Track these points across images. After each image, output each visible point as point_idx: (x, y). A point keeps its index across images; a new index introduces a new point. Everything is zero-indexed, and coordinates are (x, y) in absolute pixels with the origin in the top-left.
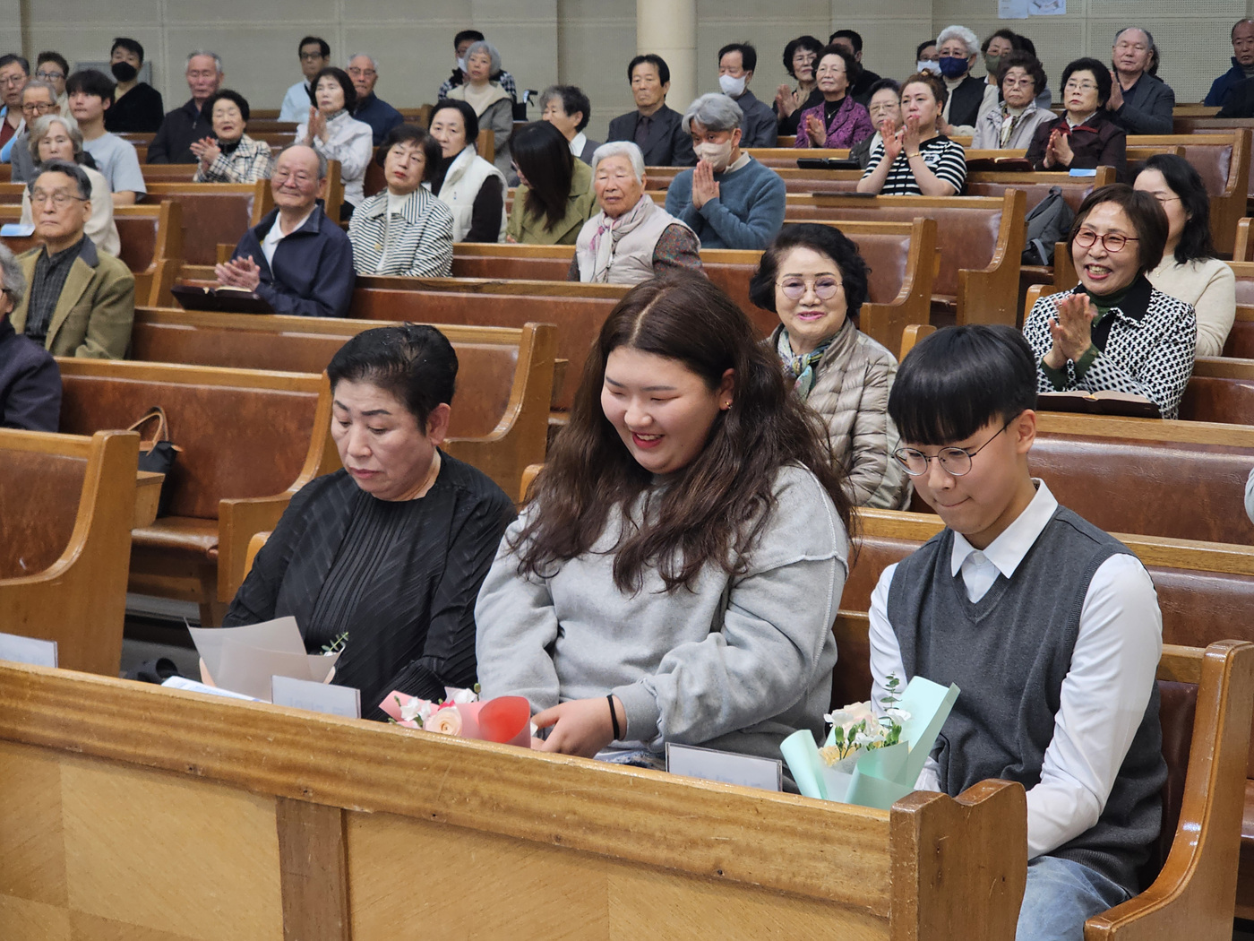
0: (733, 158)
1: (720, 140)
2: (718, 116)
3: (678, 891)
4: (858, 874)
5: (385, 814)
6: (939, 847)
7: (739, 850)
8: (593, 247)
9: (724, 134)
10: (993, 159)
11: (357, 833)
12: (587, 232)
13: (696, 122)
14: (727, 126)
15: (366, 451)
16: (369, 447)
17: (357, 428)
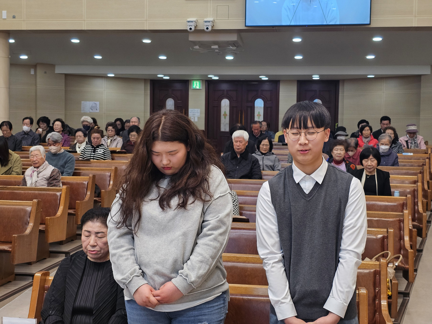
0: (60, 150)
2: (57, 139)
9: (58, 144)
12: (28, 172)
13: (50, 140)
14: (59, 141)
15: (96, 244)
16: (96, 243)
17: (93, 237)
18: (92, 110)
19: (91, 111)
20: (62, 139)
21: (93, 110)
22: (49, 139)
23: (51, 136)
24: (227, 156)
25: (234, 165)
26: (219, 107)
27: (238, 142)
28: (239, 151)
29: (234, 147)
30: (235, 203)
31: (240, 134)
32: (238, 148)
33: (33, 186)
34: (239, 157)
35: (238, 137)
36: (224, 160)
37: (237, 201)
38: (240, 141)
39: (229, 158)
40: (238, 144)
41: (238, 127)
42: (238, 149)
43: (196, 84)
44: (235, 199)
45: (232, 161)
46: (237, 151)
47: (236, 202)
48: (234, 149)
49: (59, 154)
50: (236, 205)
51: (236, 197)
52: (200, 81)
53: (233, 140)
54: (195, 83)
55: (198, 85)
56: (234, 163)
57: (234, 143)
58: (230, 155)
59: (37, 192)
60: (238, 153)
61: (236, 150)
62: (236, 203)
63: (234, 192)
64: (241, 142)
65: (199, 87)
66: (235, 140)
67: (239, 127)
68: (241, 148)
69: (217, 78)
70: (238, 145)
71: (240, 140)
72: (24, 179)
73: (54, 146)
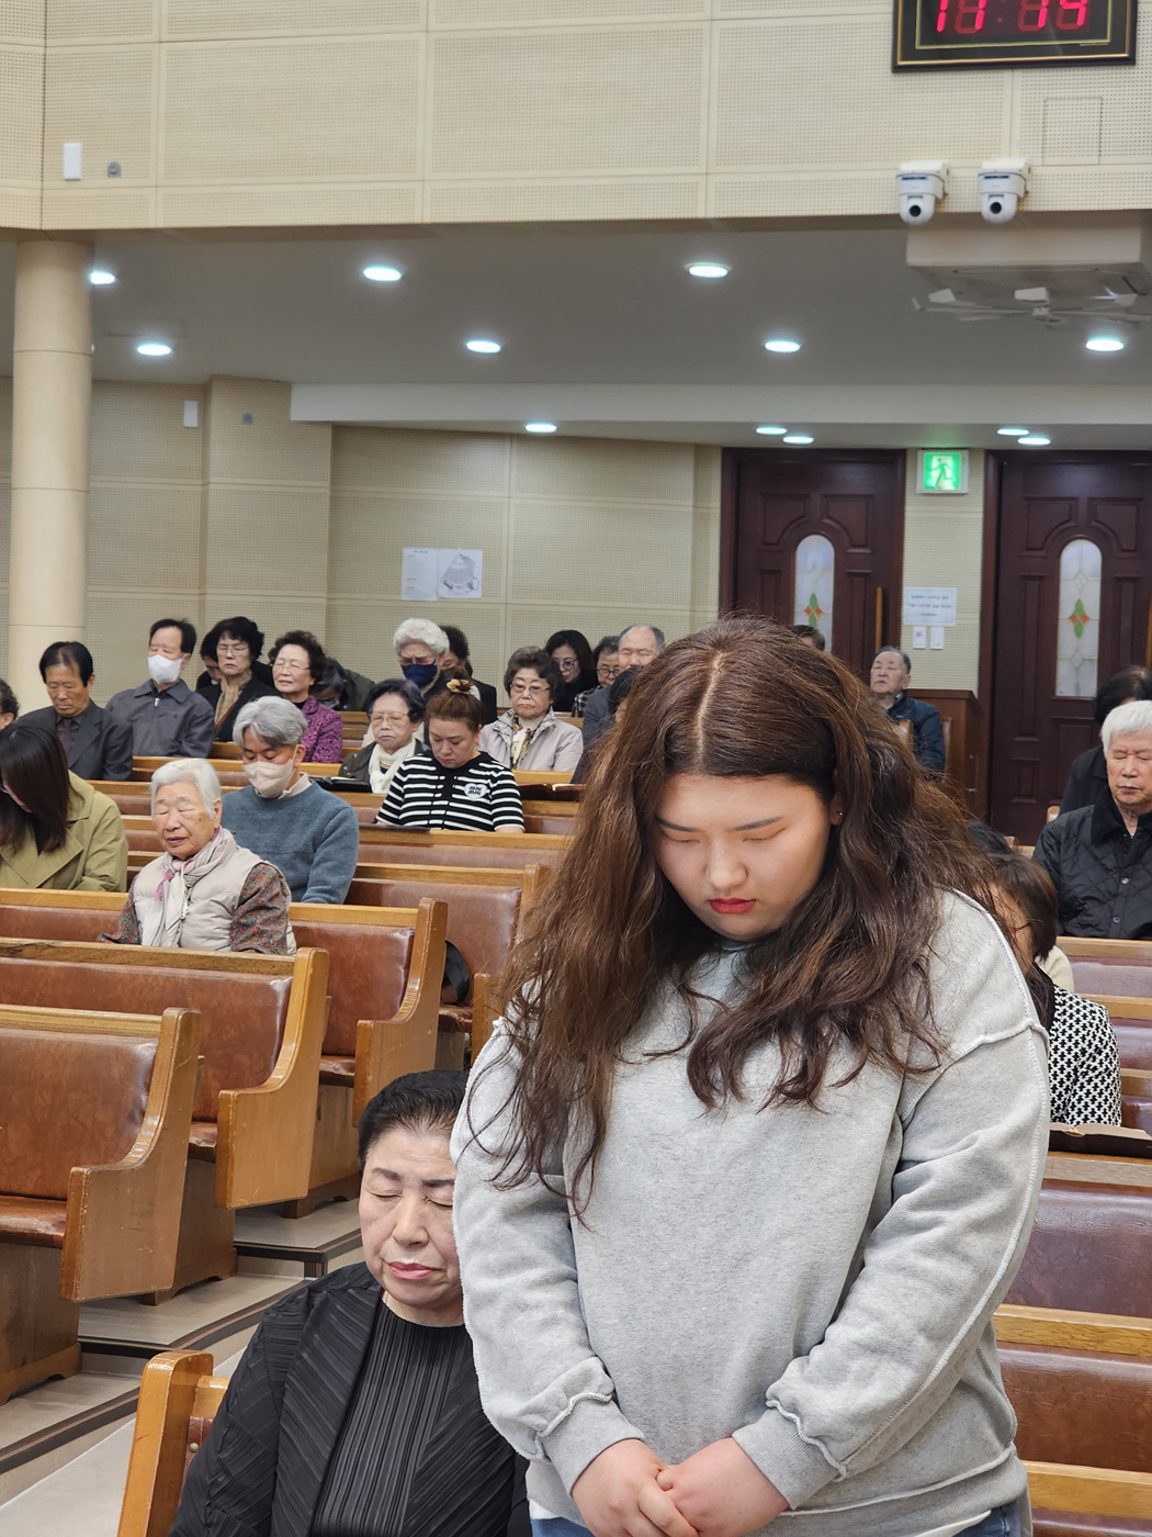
0: (293, 781)
1: (280, 758)
2: (280, 728)
8: (161, 897)
9: (287, 751)
10: (550, 786)
12: (148, 878)
13: (252, 733)
14: (290, 741)
15: (421, 1236)
16: (426, 1230)
17: (410, 1202)
18: (451, 588)
19: (444, 592)
20: (303, 728)
21: (455, 590)
22: (245, 729)
23: (255, 717)
24: (1075, 828)
25: (1107, 870)
26: (1048, 581)
27: (1131, 758)
28: (1135, 799)
29: (1112, 782)
30: (1101, 1063)
31: (1141, 718)
32: (1129, 785)
33: (169, 945)
34: (1132, 831)
35: (1130, 734)
36: (1058, 843)
37: (1108, 1050)
38: (1137, 752)
39: (1086, 834)
40: (1129, 765)
41: (1136, 685)
42: (1130, 790)
43: (942, 467)
44: (1101, 1040)
45: (1099, 852)
46: (1124, 798)
47: (1107, 1056)
48: (1109, 790)
49: (289, 800)
50: (1102, 1069)
51: (1108, 1031)
52: (959, 453)
53: (1105, 749)
54: (935, 463)
55: (949, 473)
56: (1110, 862)
57: (1111, 762)
58: (1089, 821)
59: (184, 973)
60: (1127, 812)
61: (1121, 797)
62: (1106, 1063)
63: (1096, 1008)
64: (1143, 755)
65: (956, 485)
66: (1115, 747)
67: (1142, 682)
68: (1141, 789)
69: (1040, 441)
70: (1128, 770)
71: (1139, 745)
72: (131, 909)
73: (270, 759)
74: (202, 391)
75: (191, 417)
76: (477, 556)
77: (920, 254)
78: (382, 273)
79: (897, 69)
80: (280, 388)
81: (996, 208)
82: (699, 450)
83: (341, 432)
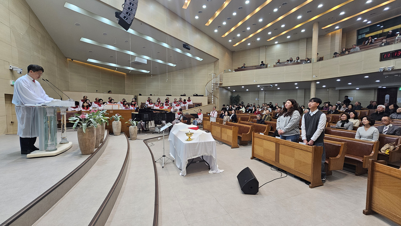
3: (299, 150)
4: (310, 150)
5: (281, 144)
6: (316, 149)
7: (303, 148)
11: (280, 145)
74: (329, 88)
75: (328, 90)
76: (352, 98)
77: (384, 74)
78: (339, 80)
79: (380, 61)
80: (335, 88)
81: (389, 70)
82: (375, 89)
83: (339, 90)
